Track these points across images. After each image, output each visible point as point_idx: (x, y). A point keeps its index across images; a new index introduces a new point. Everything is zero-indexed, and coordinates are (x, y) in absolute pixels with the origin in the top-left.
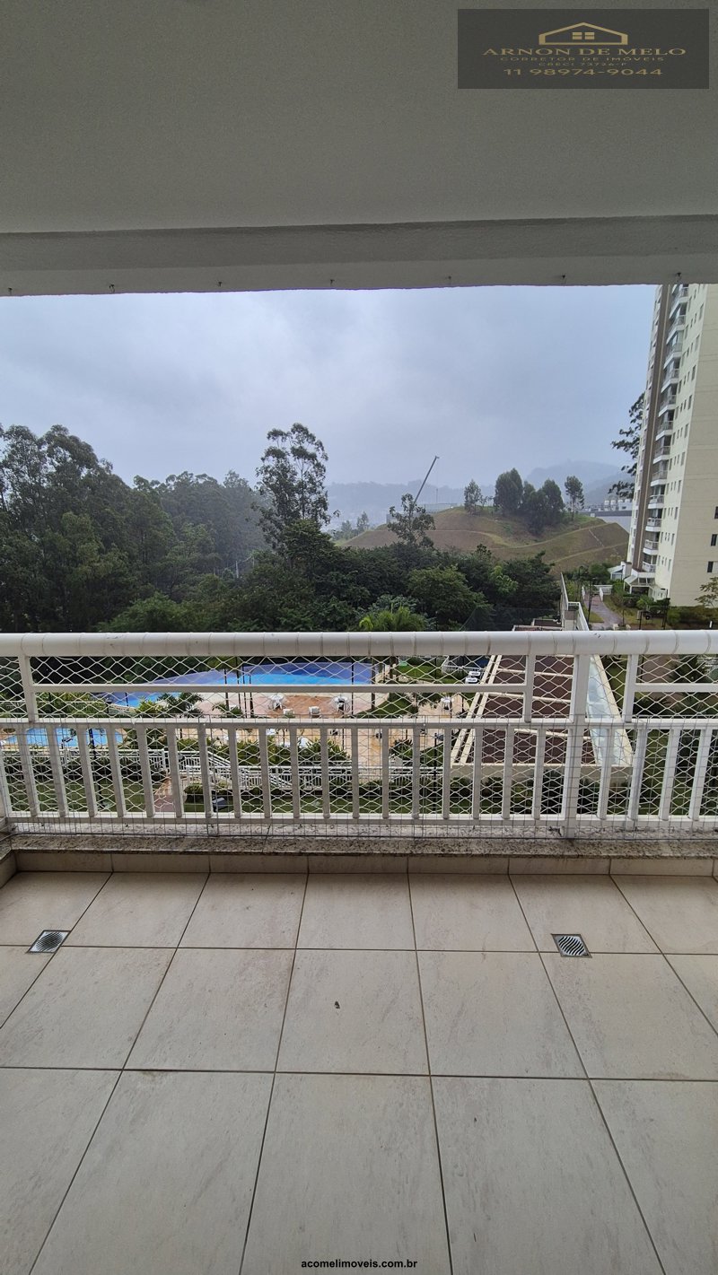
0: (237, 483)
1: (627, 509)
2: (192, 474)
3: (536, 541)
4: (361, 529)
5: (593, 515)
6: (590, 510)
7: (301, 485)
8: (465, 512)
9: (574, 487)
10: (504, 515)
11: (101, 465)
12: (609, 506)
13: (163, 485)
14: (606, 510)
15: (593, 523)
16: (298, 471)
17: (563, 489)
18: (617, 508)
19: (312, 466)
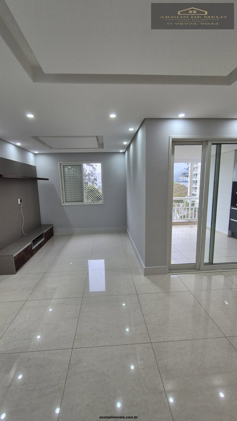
1: (186, 180)
7: (89, 174)
14: (180, 181)
15: (177, 185)
16: (88, 170)
18: (184, 180)
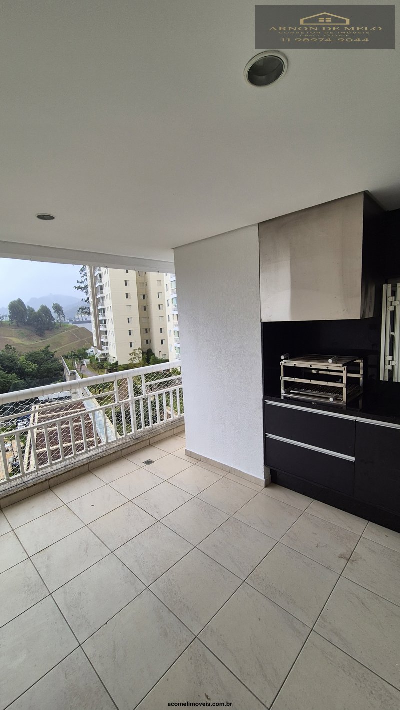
1: (88, 320)
3: (42, 339)
5: (71, 324)
6: (69, 321)
9: (58, 309)
10: (18, 326)
12: (79, 319)
14: (77, 320)
15: (72, 328)
17: (52, 310)
18: (83, 319)
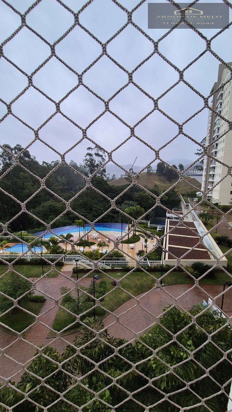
0: (73, 164)
1: (197, 174)
2: (59, 161)
3: (170, 184)
4: (113, 179)
5: (186, 176)
6: (185, 174)
7: (98, 165)
8: (147, 174)
9: (181, 167)
10: (159, 175)
11: (32, 157)
12: (191, 173)
13: (50, 164)
14: (190, 174)
15: (187, 178)
16: (96, 160)
17: (178, 167)
18: (194, 173)
19: (101, 159)
